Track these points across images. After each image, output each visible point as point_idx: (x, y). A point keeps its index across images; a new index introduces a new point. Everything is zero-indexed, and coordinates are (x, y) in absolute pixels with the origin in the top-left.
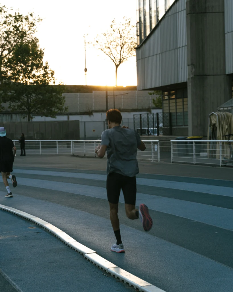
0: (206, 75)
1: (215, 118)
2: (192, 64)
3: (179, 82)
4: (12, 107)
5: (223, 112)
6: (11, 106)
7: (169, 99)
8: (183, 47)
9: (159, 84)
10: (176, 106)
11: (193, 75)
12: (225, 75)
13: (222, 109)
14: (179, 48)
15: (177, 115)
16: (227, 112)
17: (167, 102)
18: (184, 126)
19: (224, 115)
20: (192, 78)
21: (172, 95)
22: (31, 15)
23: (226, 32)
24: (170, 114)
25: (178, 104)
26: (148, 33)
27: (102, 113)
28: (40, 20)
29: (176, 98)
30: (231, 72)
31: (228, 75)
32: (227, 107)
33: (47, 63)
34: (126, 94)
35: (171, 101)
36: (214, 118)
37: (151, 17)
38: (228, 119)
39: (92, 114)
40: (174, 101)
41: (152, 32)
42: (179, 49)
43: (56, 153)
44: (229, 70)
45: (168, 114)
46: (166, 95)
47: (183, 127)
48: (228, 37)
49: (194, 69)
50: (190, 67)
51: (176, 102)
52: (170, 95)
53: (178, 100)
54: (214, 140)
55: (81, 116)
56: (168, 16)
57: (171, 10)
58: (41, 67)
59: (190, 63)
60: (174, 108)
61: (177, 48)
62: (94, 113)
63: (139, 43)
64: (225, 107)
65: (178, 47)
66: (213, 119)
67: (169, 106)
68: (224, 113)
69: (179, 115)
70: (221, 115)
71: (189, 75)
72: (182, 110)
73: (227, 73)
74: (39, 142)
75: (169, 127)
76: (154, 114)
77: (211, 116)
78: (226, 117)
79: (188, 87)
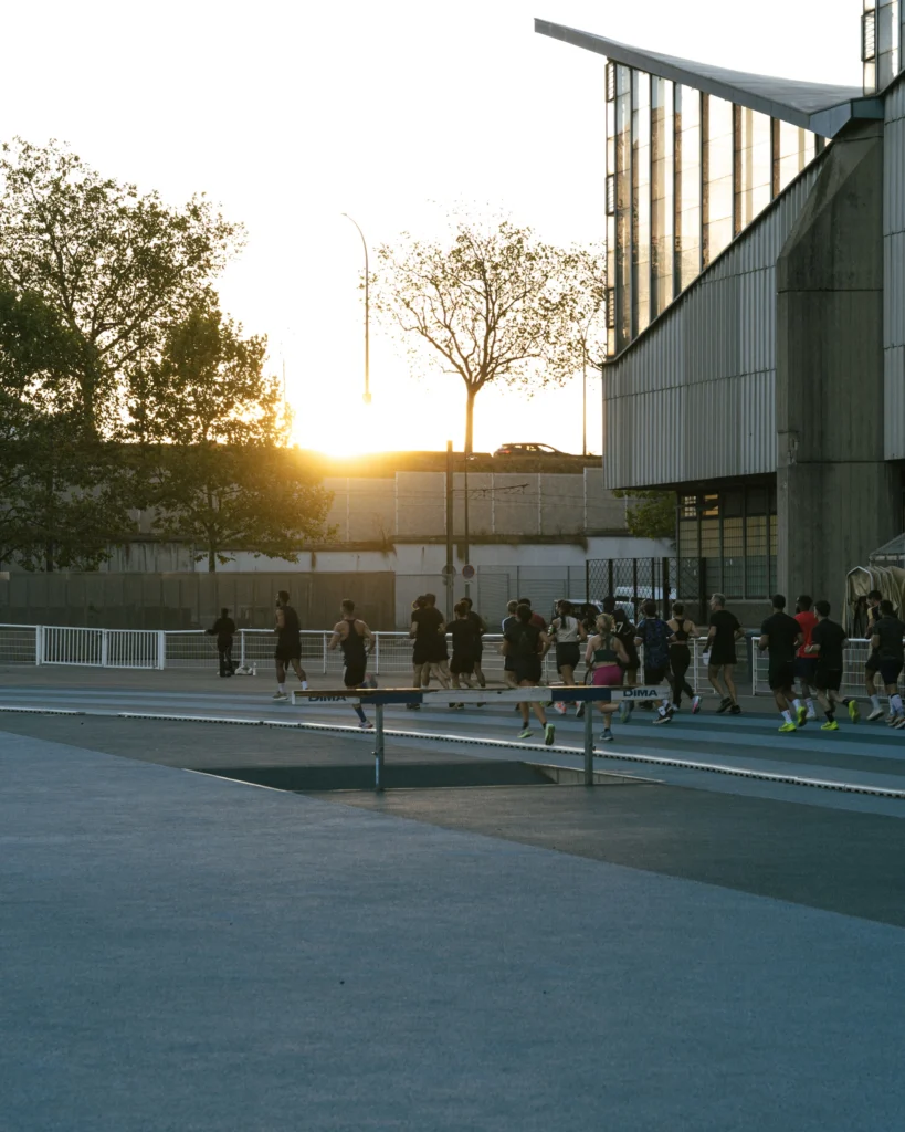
0: (830, 462)
1: (865, 581)
2: (792, 431)
3: (742, 473)
4: (162, 522)
5: (885, 567)
6: (159, 520)
7: (701, 517)
8: (755, 373)
9: (678, 476)
10: (722, 538)
11: (793, 460)
12: (881, 461)
13: (882, 558)
14: (745, 375)
15: (723, 567)
16: (895, 568)
17: (694, 525)
18: (747, 598)
19: (888, 574)
20: (791, 467)
21: (711, 505)
22: (195, 212)
23: (887, 344)
24: (703, 563)
25: (727, 533)
26: (644, 323)
27: (426, 546)
28: (225, 231)
29: (722, 517)
30: (900, 456)
31: (890, 462)
32: (897, 554)
33: (276, 385)
34: (521, 489)
35: (705, 524)
36: (861, 581)
37: (654, 277)
38: (900, 587)
39: (393, 550)
40: (716, 523)
41: (658, 323)
42: (743, 379)
43: (374, 669)
44: (894, 449)
45: (696, 564)
46: (689, 506)
47: (744, 601)
48: (892, 358)
49: (796, 444)
50: (786, 436)
51: (722, 529)
52: (701, 505)
53: (727, 522)
54: (858, 637)
55: (355, 554)
56: (714, 282)
57: (722, 266)
58: (257, 397)
59: (785, 427)
60: (717, 543)
61: (738, 376)
62: (398, 547)
63: (612, 350)
64: (890, 555)
65: (742, 372)
66: (860, 584)
67: (700, 539)
68: (888, 569)
69: (730, 566)
70: (881, 575)
71: (782, 458)
72: (740, 553)
73: (888, 457)
74: (321, 635)
75: (697, 601)
76: (656, 561)
77: (853, 577)
78: (893, 580)
79: (779, 492)
